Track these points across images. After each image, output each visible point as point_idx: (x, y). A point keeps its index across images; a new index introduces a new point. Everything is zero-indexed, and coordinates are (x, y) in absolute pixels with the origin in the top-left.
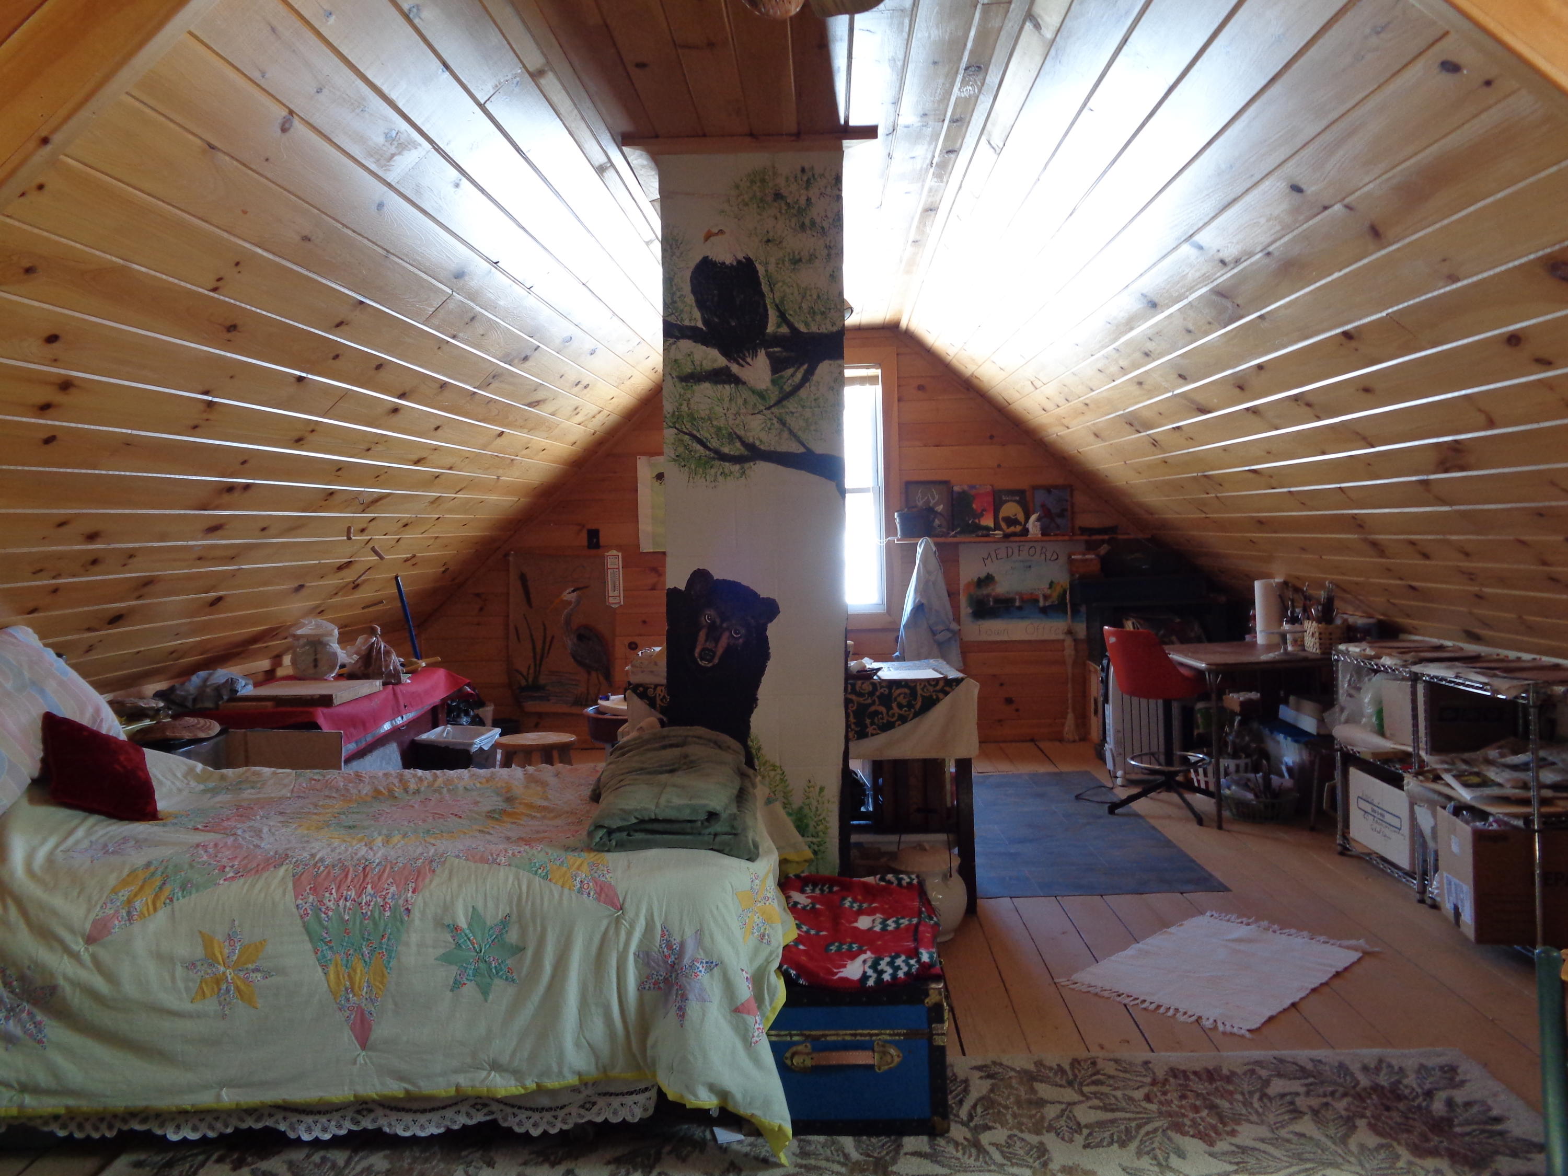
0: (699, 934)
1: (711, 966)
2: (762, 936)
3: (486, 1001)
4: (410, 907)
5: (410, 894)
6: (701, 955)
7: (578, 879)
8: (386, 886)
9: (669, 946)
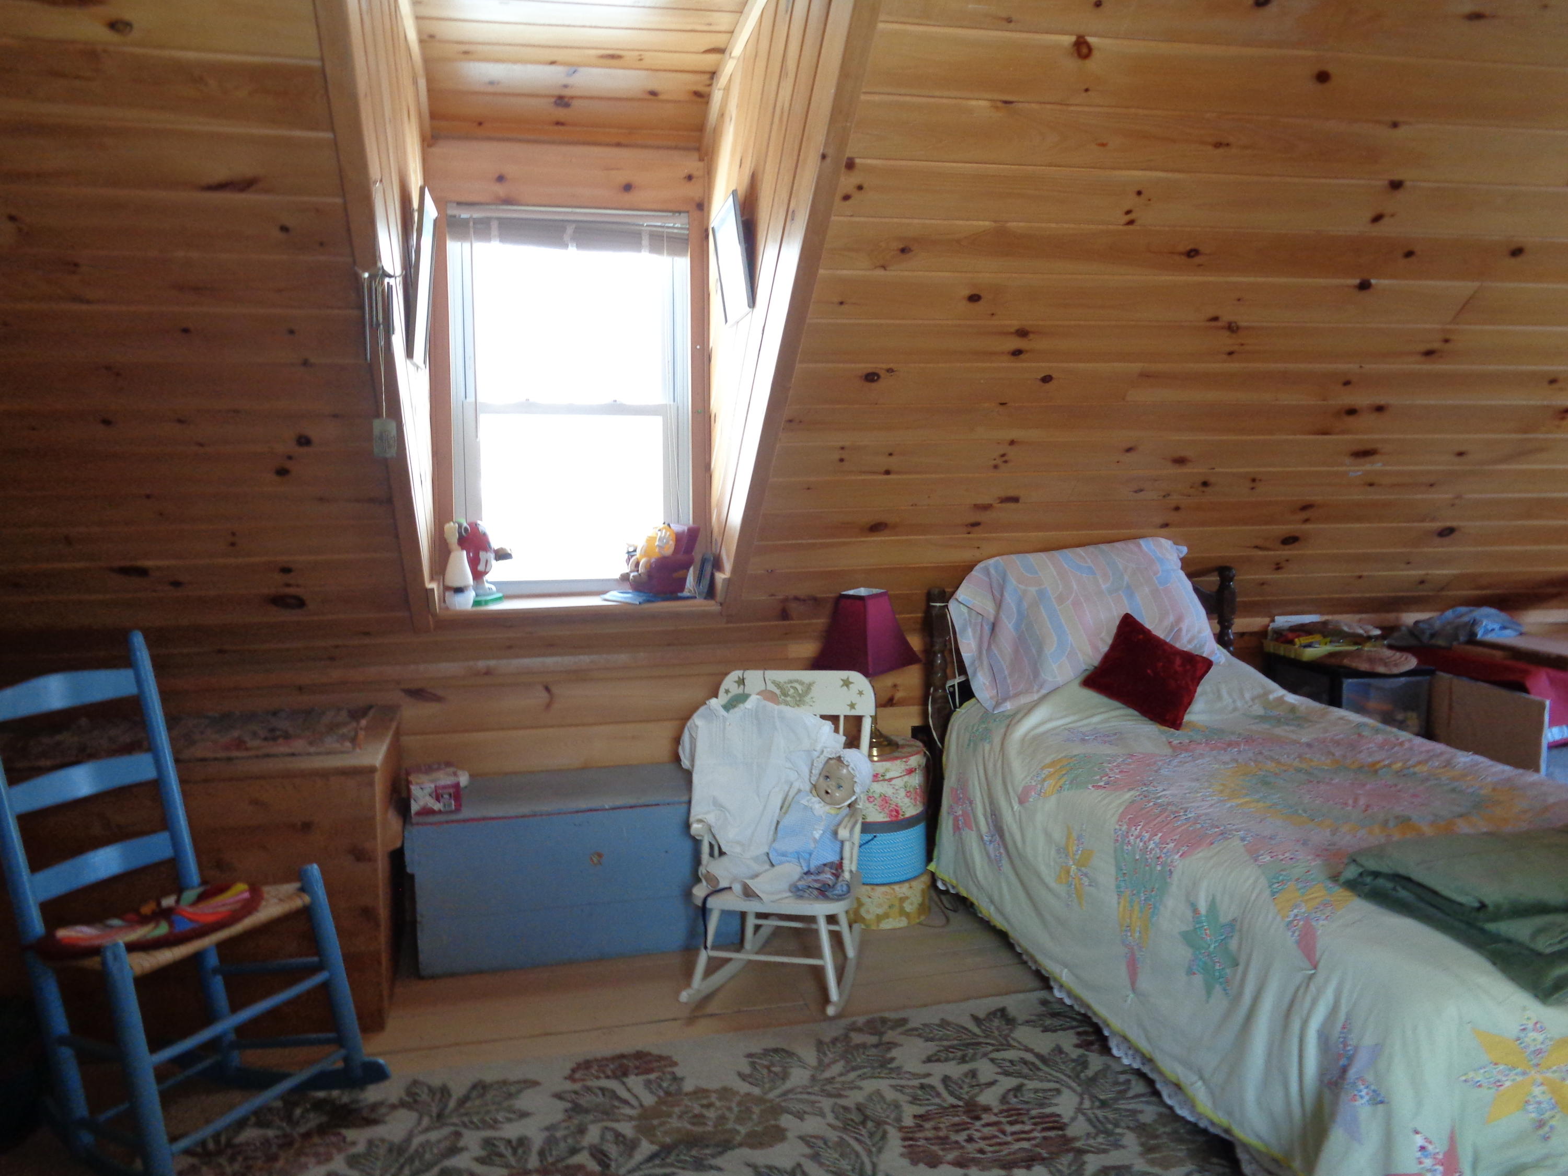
0: (1377, 1050)
1: (1378, 1100)
2: (1541, 1124)
3: (1207, 1002)
4: (1173, 869)
5: (1177, 857)
6: (1370, 1077)
7: (1295, 911)
8: (1169, 841)
9: (1345, 1044)
